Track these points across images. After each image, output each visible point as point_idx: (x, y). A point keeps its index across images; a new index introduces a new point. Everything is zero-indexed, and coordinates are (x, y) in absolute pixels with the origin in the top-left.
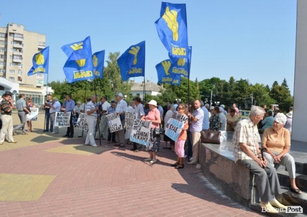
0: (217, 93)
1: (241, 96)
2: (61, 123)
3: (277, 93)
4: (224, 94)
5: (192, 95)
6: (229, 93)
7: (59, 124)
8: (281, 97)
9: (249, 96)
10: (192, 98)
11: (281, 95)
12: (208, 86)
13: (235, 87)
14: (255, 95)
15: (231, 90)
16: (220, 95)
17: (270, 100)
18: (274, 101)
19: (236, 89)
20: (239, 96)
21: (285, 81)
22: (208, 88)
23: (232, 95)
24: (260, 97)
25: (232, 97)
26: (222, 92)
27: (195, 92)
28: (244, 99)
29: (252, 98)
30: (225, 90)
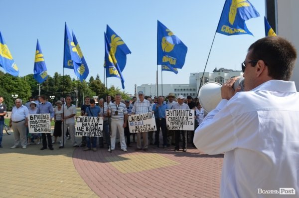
0: (43, 87)
1: (67, 90)
2: (38, 129)
3: (96, 87)
4: (50, 89)
5: (23, 90)
6: (55, 87)
7: (35, 130)
8: (100, 90)
9: (74, 90)
10: (23, 93)
11: (99, 88)
12: (33, 81)
13: (60, 82)
14: (79, 88)
15: (56, 85)
16: (46, 89)
17: (91, 93)
18: (95, 94)
19: (61, 84)
20: (65, 90)
21: (98, 77)
22: (33, 83)
23: (57, 89)
24: (84, 90)
25: (58, 91)
26: (47, 86)
27: (26, 88)
28: (69, 92)
29: (76, 91)
30: (51, 84)
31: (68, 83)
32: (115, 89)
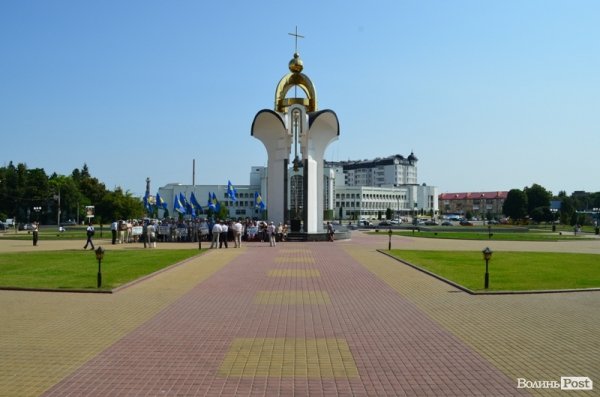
6: (18, 189)
13: (27, 181)
14: (63, 193)
15: (21, 186)
19: (30, 184)
20: (37, 195)
24: (71, 195)
31: (42, 183)
32: (124, 194)
